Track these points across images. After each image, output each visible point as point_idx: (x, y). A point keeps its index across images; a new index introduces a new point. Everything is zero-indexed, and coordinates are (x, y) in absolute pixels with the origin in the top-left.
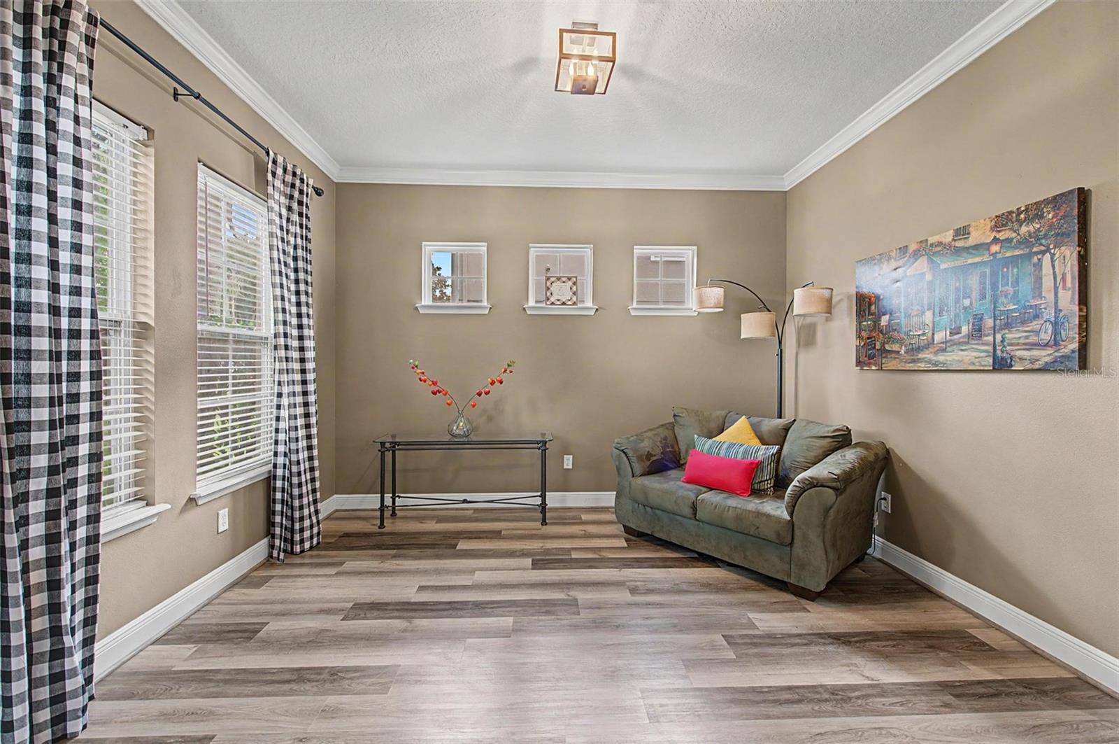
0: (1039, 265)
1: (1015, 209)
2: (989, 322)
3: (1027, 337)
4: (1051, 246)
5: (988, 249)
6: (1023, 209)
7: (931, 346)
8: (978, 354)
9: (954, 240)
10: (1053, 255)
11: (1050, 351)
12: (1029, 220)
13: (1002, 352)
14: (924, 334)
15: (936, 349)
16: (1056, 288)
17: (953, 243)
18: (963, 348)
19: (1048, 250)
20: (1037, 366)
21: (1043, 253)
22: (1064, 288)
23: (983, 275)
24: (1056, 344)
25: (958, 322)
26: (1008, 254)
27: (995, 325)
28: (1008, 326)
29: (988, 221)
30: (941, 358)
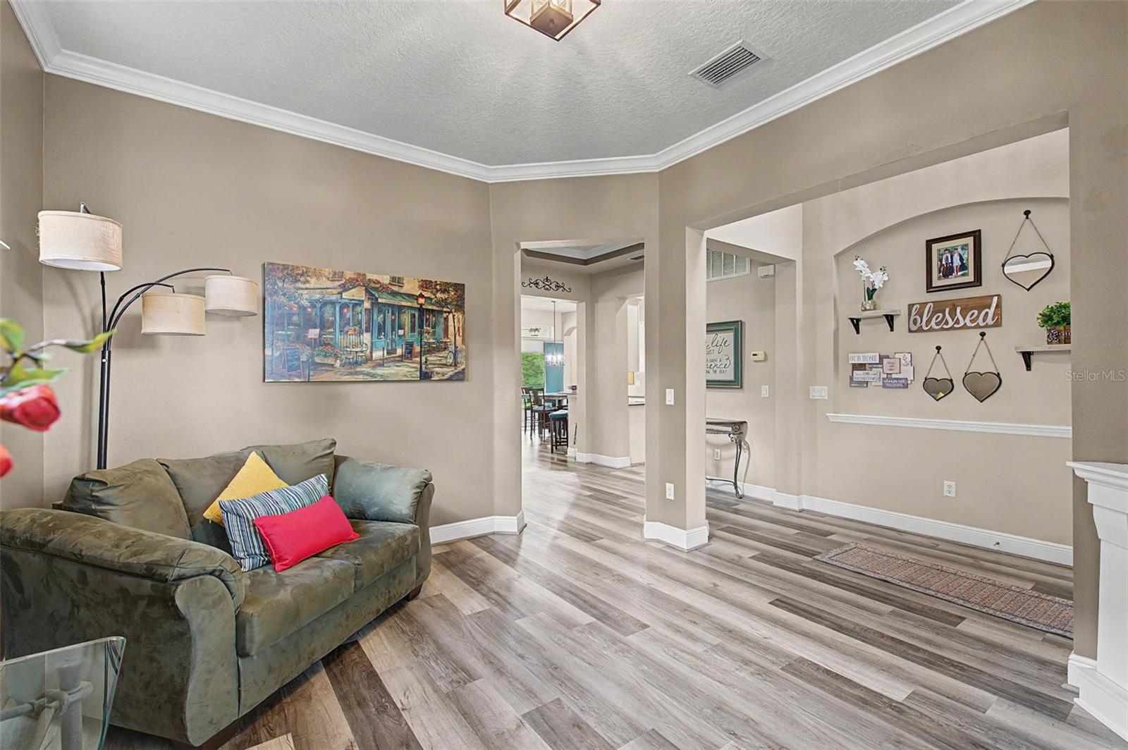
0: (446, 319)
1: (433, 281)
2: (417, 349)
3: (440, 360)
4: (453, 310)
5: (417, 300)
6: (438, 283)
7: (369, 362)
8: (408, 369)
9: (390, 284)
10: (454, 316)
11: (453, 368)
12: (444, 291)
13: (426, 368)
14: (362, 352)
15: (374, 364)
16: (455, 335)
17: (390, 286)
18: (398, 364)
19: (452, 313)
20: (445, 377)
21: (449, 313)
22: (459, 335)
23: (413, 316)
24: (455, 365)
25: (394, 345)
26: (430, 307)
27: (421, 351)
28: (430, 352)
29: (417, 281)
30: (380, 371)
